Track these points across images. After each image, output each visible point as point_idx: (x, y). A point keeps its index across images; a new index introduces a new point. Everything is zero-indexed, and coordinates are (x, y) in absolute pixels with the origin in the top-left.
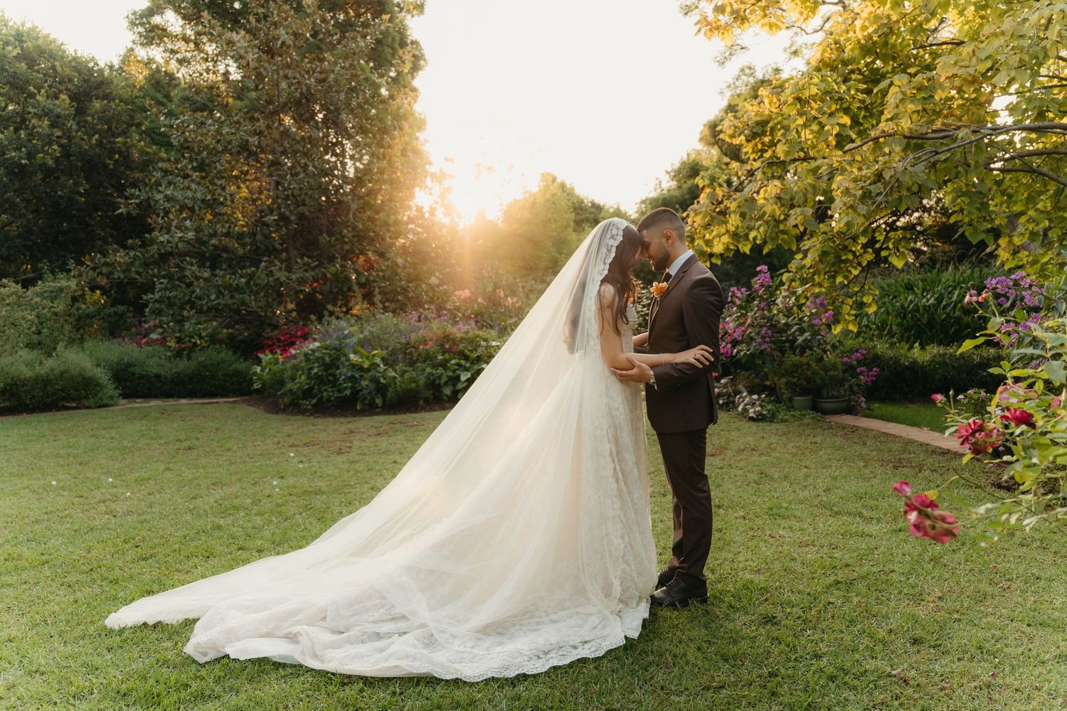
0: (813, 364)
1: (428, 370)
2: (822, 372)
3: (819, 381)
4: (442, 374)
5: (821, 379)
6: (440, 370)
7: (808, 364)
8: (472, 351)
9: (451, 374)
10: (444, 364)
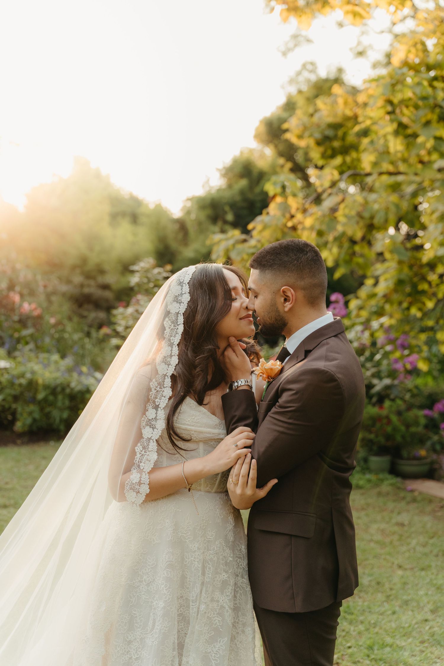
0: (394, 418)
2: (403, 428)
3: (399, 438)
5: (403, 437)
7: (387, 417)
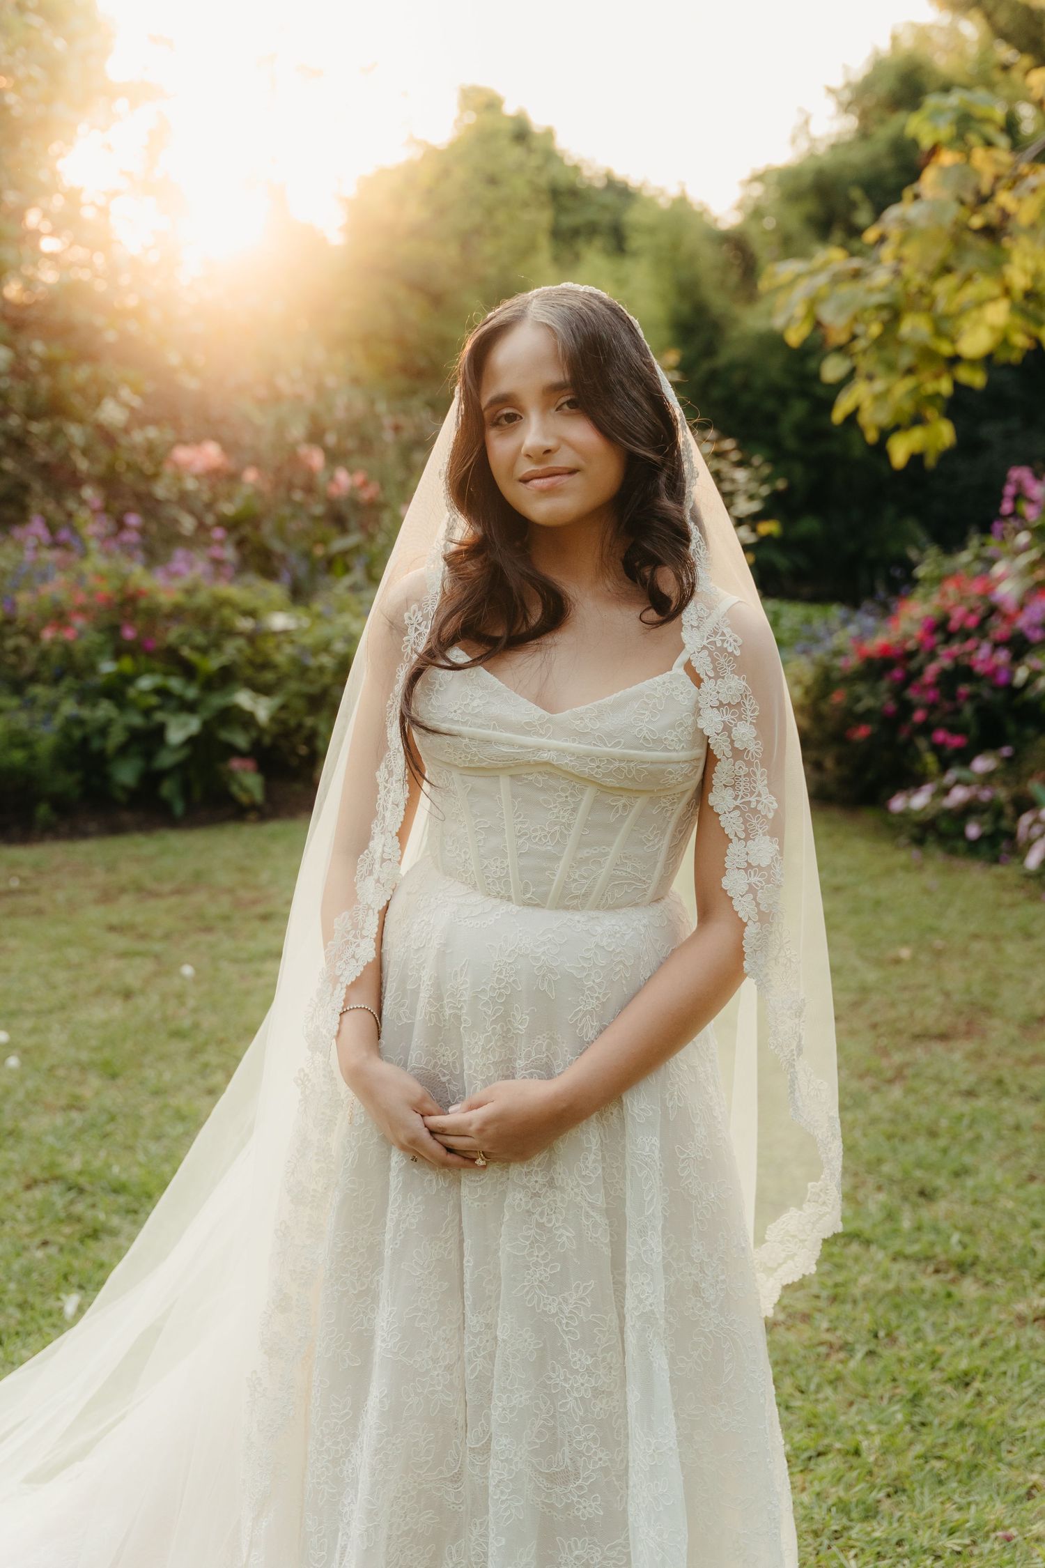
1: (69, 708)
4: (109, 722)
6: (105, 709)
8: (203, 651)
9: (136, 720)
10: (115, 691)
